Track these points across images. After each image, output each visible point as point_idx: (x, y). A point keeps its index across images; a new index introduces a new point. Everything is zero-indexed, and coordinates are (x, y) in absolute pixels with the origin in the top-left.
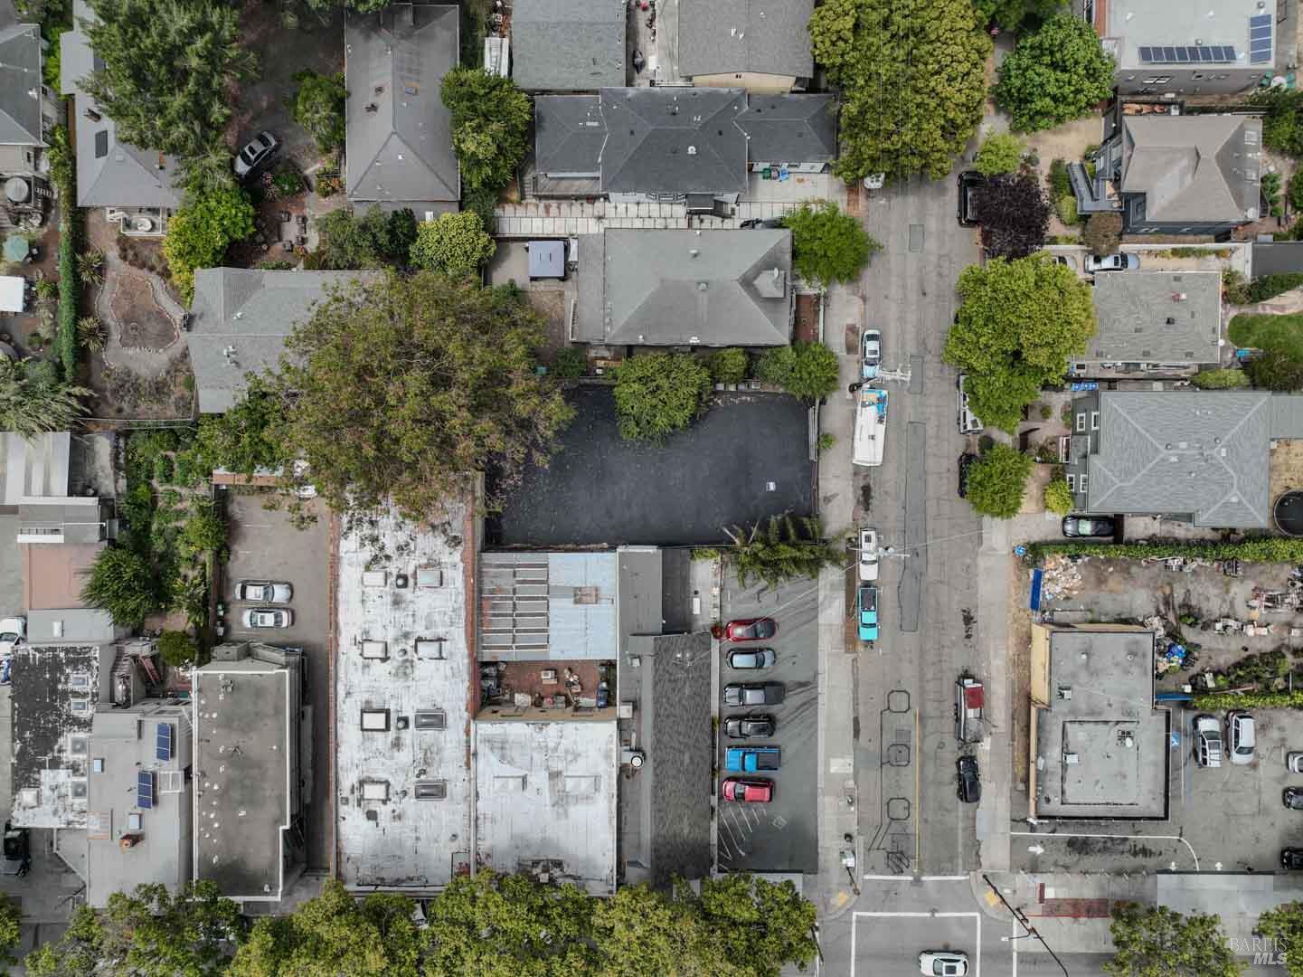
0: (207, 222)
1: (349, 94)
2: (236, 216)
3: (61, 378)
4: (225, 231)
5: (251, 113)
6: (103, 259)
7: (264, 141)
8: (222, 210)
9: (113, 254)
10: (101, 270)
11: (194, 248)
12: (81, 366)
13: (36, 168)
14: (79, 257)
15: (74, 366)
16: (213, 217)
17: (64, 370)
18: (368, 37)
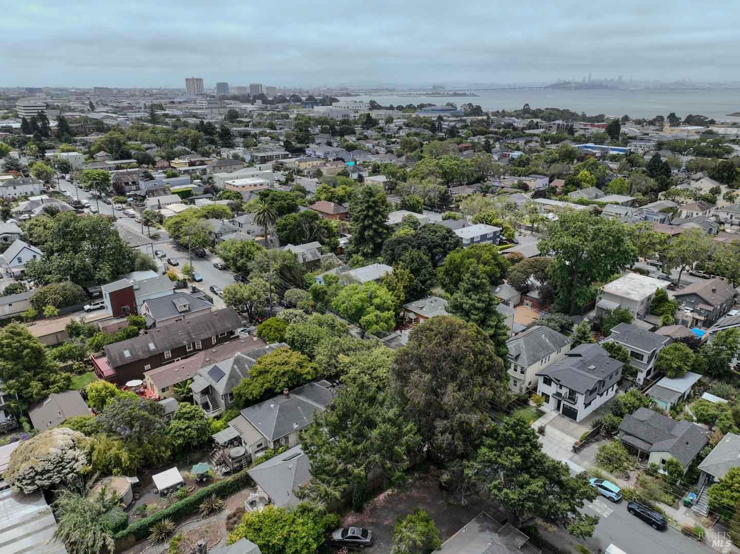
0: (284, 526)
1: (440, 549)
2: (302, 538)
3: (116, 530)
4: (286, 539)
5: (375, 520)
6: (220, 509)
7: (365, 534)
8: (299, 528)
9: (227, 512)
10: (212, 511)
11: (260, 530)
12: (132, 539)
13: (256, 452)
14: (214, 496)
15: (129, 533)
16: (290, 526)
17: (124, 529)
18: (482, 531)
